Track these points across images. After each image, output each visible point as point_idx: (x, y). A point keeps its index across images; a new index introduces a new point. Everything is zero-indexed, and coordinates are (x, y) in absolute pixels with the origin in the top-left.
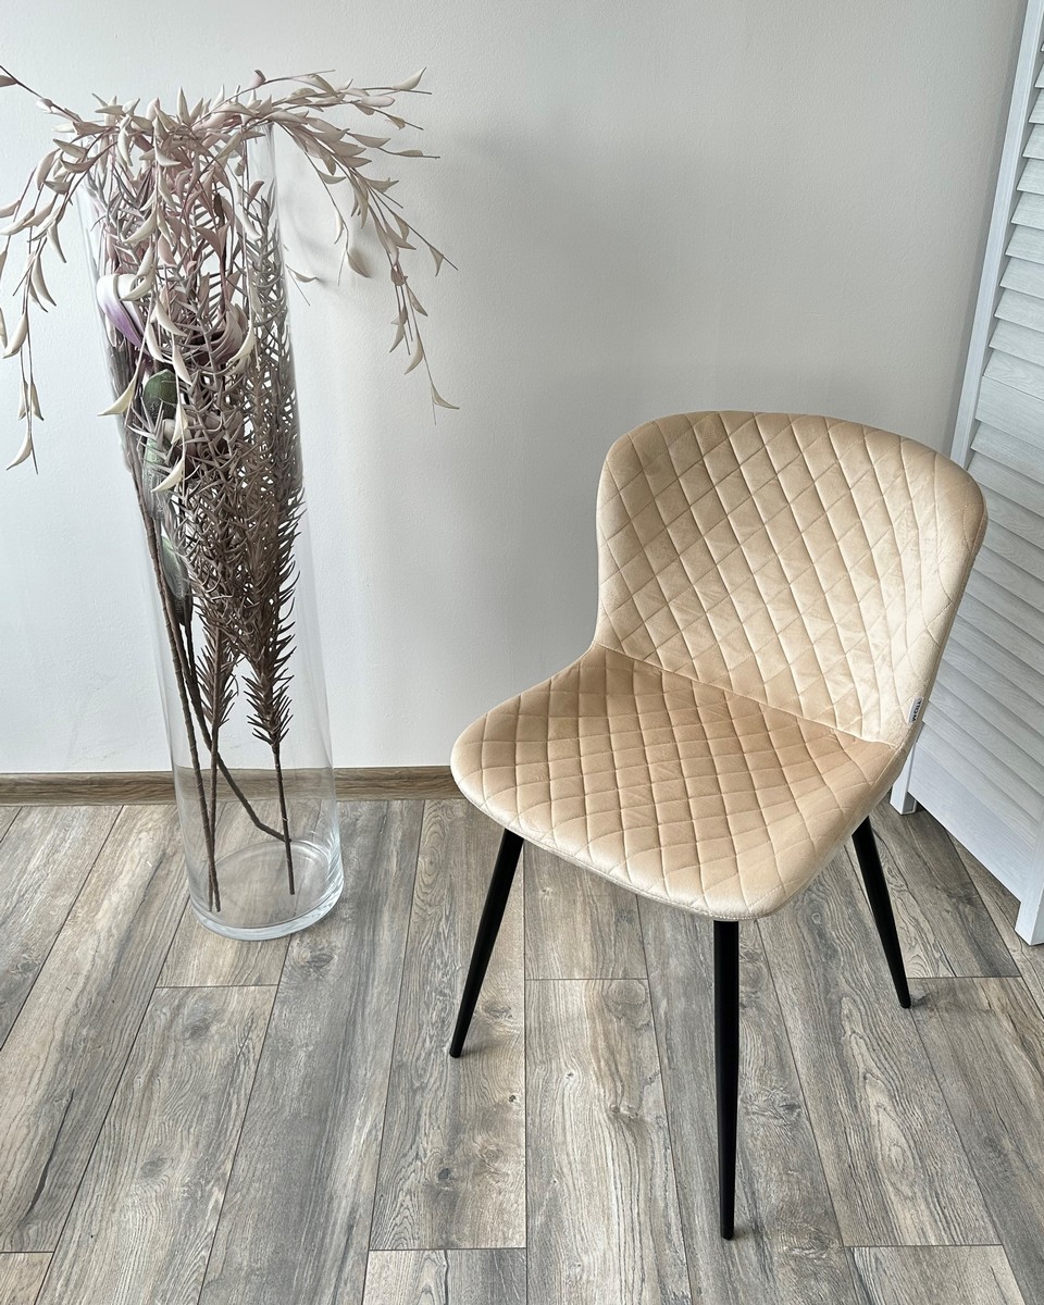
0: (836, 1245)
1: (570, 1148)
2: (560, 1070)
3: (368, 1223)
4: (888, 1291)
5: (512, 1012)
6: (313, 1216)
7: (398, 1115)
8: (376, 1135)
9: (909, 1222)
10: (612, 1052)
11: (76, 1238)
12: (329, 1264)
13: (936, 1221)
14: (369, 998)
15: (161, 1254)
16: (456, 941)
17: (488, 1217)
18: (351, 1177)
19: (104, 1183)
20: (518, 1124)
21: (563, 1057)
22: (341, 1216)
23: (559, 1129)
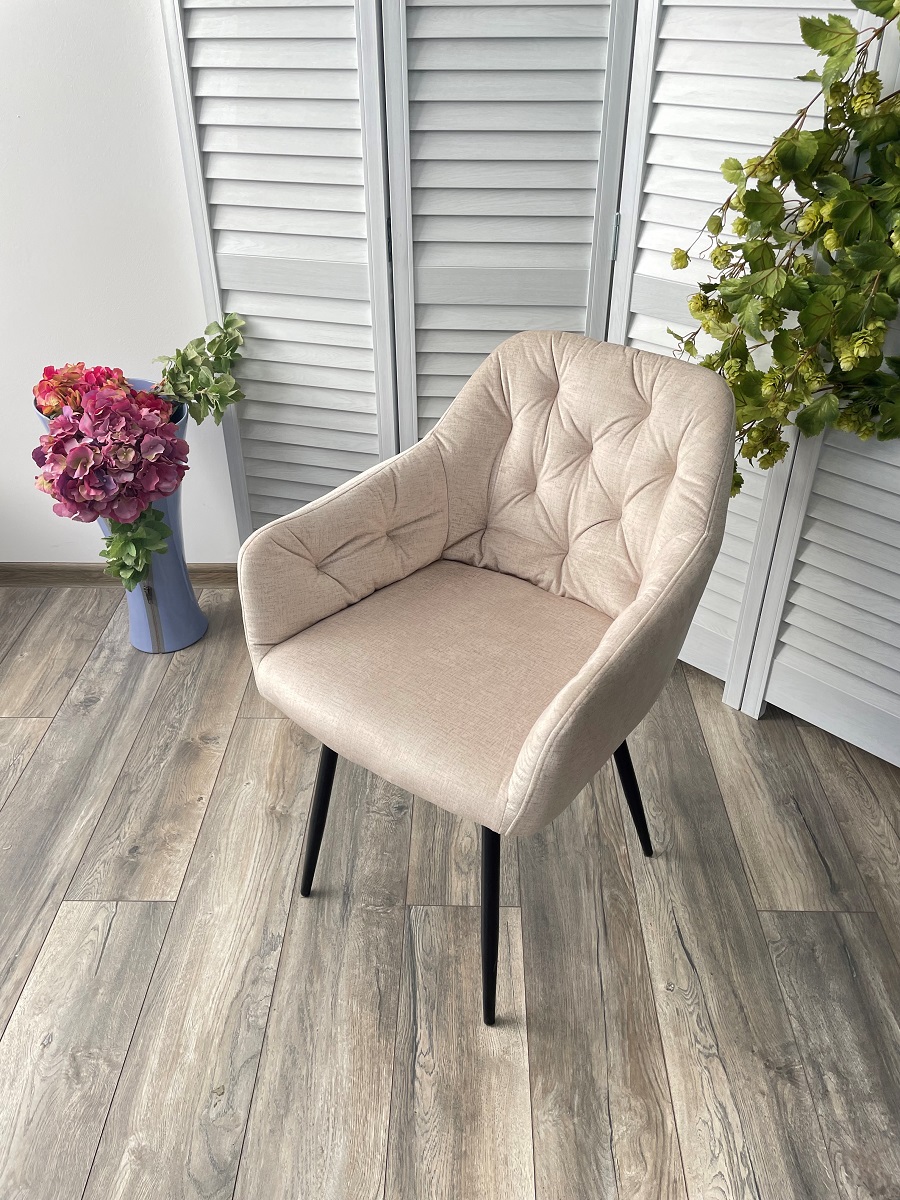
0: (400, 904)
1: (231, 833)
2: (241, 781)
3: (68, 883)
4: (427, 935)
5: (219, 741)
6: (31, 875)
7: (112, 810)
8: (93, 823)
9: (459, 889)
10: (284, 768)
12: (30, 910)
14: (117, 729)
16: (194, 691)
17: (156, 880)
18: (66, 851)
20: (199, 815)
21: (248, 770)
22: (50, 878)
23: (227, 820)
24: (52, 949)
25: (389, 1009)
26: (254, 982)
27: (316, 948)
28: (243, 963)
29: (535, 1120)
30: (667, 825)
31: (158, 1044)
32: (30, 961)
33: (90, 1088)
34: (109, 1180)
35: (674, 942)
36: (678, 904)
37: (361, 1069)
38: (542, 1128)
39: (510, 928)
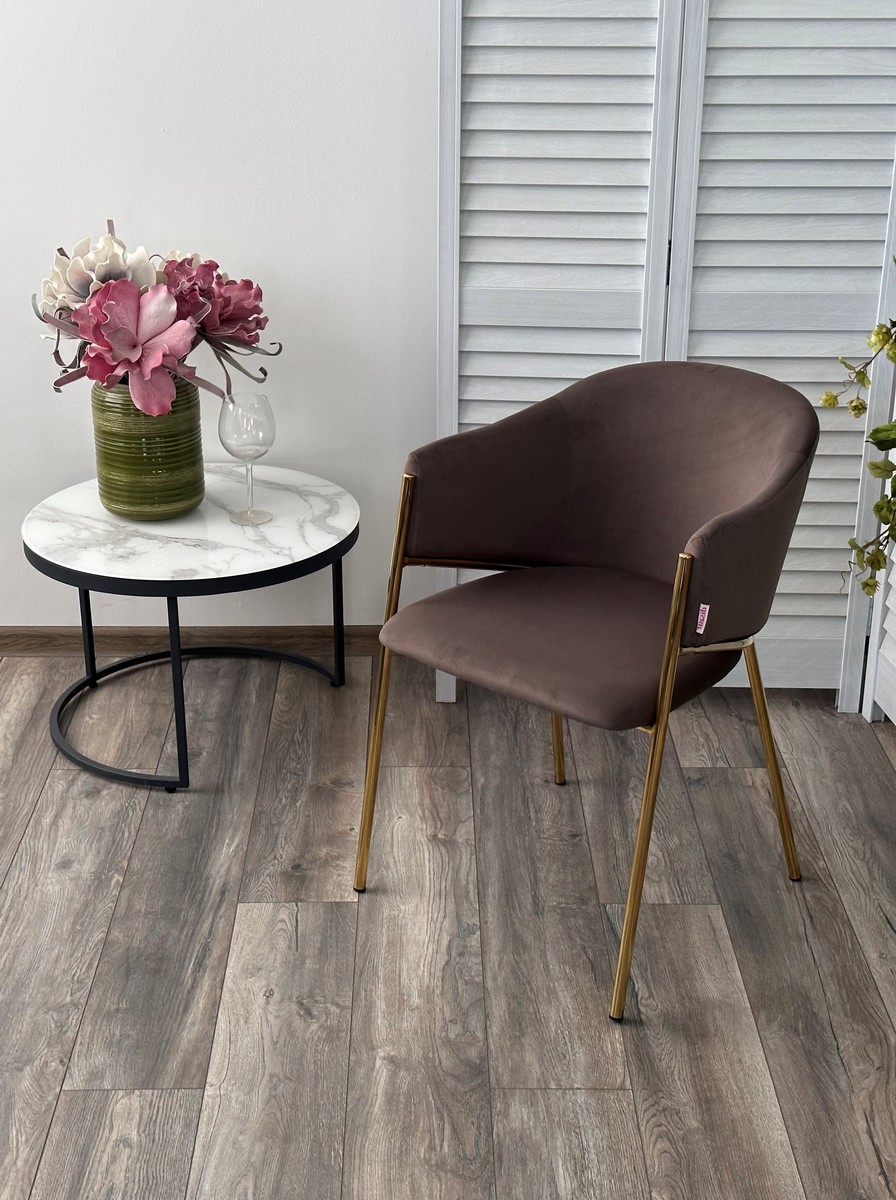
0: (594, 903)
1: (396, 855)
2: (391, 815)
3: (237, 891)
5: (355, 784)
6: (194, 886)
7: (260, 838)
8: (242, 849)
9: (652, 892)
10: (435, 805)
11: (9, 898)
12: (206, 910)
13: (673, 893)
14: (233, 777)
15: (76, 906)
16: (308, 745)
17: (330, 887)
18: (222, 871)
19: (27, 872)
20: (356, 843)
21: (395, 808)
22: (216, 885)
23: (389, 845)
24: (244, 934)
25: (602, 971)
26: (461, 954)
27: (515, 932)
28: (445, 942)
29: (763, 1038)
30: (867, 847)
31: (380, 994)
32: (225, 944)
33: (326, 1021)
34: (368, 1077)
35: (883, 926)
36: (884, 901)
37: (587, 1008)
38: (770, 1042)
39: (713, 919)
